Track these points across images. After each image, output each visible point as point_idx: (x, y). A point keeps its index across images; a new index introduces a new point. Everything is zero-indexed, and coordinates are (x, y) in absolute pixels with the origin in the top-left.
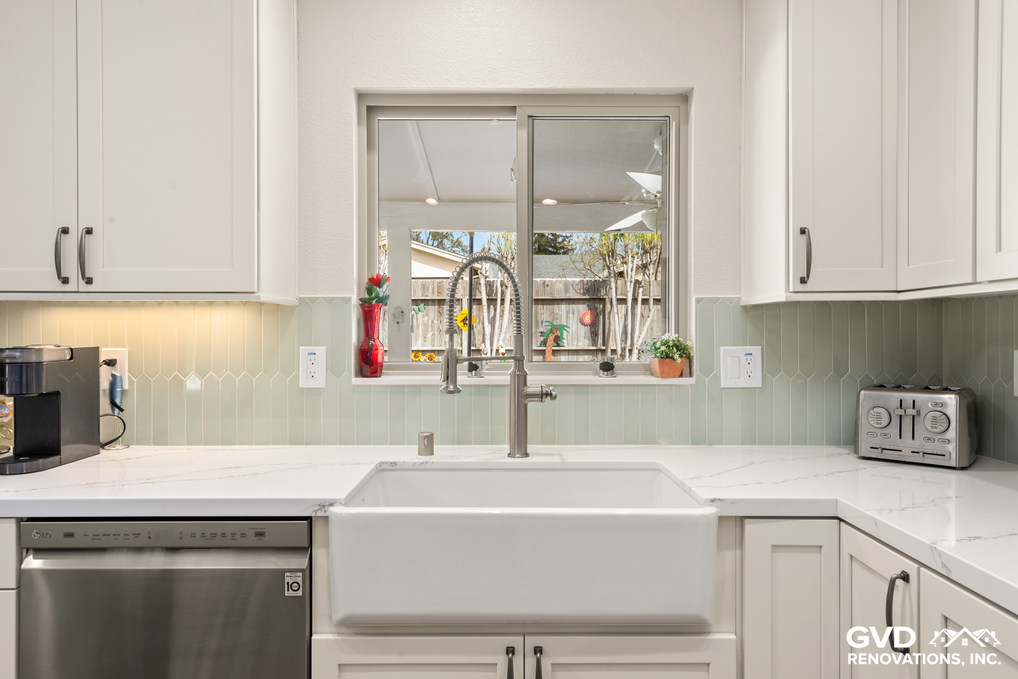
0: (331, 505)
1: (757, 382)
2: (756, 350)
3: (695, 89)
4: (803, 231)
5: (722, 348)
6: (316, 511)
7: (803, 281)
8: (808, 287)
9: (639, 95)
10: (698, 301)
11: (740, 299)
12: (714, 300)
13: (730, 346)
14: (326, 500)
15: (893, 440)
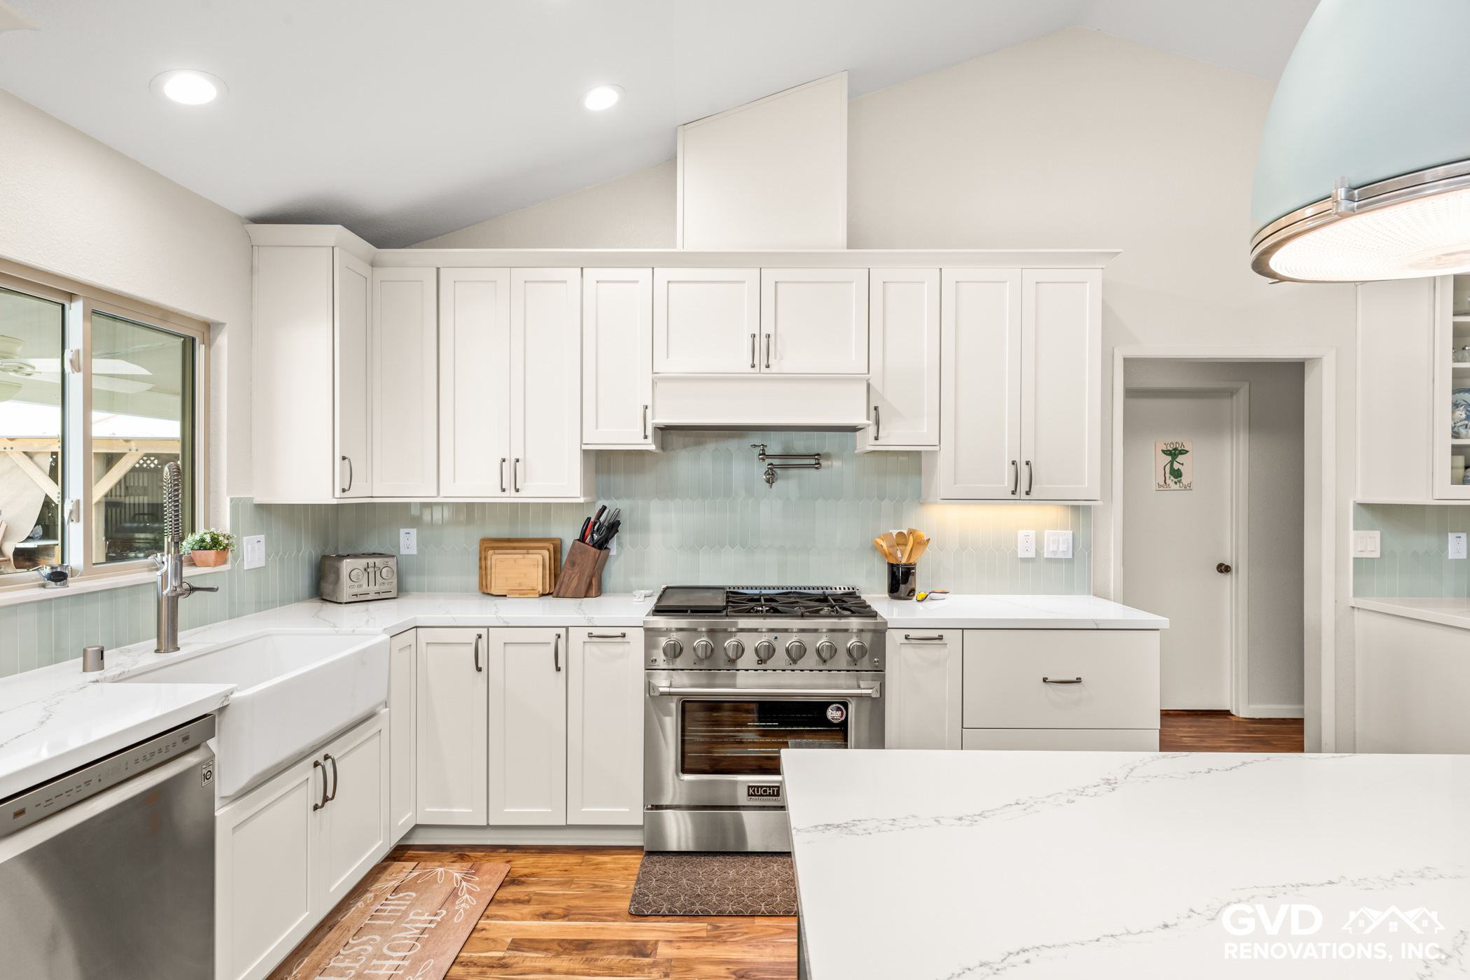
0: (232, 693)
1: (263, 564)
2: (262, 537)
3: (227, 325)
4: (344, 458)
5: (245, 538)
6: (222, 702)
7: (344, 490)
8: (347, 494)
9: (179, 315)
10: (232, 500)
11: (252, 498)
12: (240, 499)
13: (255, 535)
14: (228, 691)
15: (365, 588)
